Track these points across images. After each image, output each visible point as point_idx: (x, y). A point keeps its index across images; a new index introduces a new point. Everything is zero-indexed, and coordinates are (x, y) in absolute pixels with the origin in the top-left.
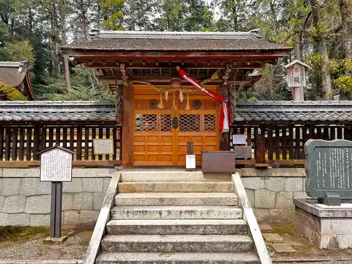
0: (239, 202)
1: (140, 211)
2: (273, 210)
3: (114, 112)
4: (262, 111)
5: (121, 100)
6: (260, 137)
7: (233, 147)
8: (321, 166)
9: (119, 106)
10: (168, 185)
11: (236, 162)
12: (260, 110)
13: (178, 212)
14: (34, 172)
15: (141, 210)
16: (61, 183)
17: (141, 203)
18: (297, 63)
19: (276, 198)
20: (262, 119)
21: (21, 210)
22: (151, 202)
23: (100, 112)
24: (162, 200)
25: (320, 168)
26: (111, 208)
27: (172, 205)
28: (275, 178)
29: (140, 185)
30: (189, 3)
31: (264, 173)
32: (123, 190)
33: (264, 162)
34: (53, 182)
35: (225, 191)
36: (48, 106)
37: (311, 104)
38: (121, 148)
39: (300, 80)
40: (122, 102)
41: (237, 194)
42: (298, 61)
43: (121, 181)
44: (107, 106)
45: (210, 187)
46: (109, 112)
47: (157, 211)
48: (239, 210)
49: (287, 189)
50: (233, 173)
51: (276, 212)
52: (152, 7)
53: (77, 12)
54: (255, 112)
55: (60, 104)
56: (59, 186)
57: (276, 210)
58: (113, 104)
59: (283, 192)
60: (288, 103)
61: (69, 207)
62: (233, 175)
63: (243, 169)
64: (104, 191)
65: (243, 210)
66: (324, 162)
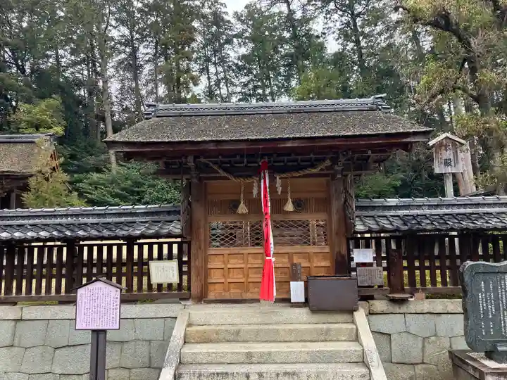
0: (365, 357)
1: (218, 374)
2: (420, 366)
3: (179, 221)
4: (396, 214)
5: (189, 204)
6: (394, 254)
7: (355, 270)
8: (486, 302)
9: (186, 213)
10: (258, 331)
11: (359, 291)
12: (392, 213)
13: (273, 375)
14: (66, 311)
15: (218, 371)
16: (104, 331)
17: (219, 360)
18: (447, 138)
19: (424, 347)
20: (395, 227)
21: (47, 369)
22: (235, 358)
23: (159, 222)
24: (249, 355)
25: (485, 305)
26: (177, 369)
27: (264, 363)
28: (421, 315)
29: (217, 333)
30: (289, 31)
31: (404, 309)
32: (194, 339)
33: (403, 290)
34: (93, 331)
35: (344, 339)
36: (87, 214)
37: (470, 202)
38: (188, 273)
39: (453, 163)
40: (190, 207)
41: (361, 345)
42: (449, 135)
43: (189, 325)
44: (169, 213)
45: (322, 332)
46: (172, 222)
47: (242, 374)
48: (364, 370)
49: (440, 333)
50: (355, 311)
51: (425, 369)
52: (235, 40)
53: (125, 52)
54: (386, 216)
55: (103, 212)
56: (101, 336)
57: (424, 366)
58: (177, 209)
59: (433, 338)
60: (434, 201)
61: (115, 364)
62: (355, 313)
63: (371, 302)
64: (165, 338)
65: (370, 371)
66: (490, 296)
